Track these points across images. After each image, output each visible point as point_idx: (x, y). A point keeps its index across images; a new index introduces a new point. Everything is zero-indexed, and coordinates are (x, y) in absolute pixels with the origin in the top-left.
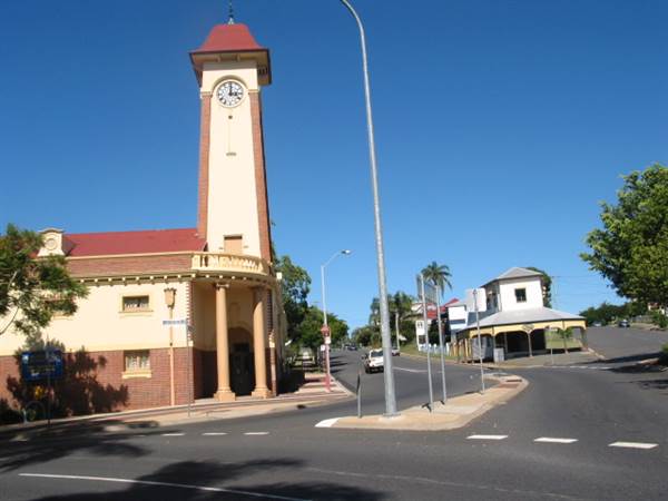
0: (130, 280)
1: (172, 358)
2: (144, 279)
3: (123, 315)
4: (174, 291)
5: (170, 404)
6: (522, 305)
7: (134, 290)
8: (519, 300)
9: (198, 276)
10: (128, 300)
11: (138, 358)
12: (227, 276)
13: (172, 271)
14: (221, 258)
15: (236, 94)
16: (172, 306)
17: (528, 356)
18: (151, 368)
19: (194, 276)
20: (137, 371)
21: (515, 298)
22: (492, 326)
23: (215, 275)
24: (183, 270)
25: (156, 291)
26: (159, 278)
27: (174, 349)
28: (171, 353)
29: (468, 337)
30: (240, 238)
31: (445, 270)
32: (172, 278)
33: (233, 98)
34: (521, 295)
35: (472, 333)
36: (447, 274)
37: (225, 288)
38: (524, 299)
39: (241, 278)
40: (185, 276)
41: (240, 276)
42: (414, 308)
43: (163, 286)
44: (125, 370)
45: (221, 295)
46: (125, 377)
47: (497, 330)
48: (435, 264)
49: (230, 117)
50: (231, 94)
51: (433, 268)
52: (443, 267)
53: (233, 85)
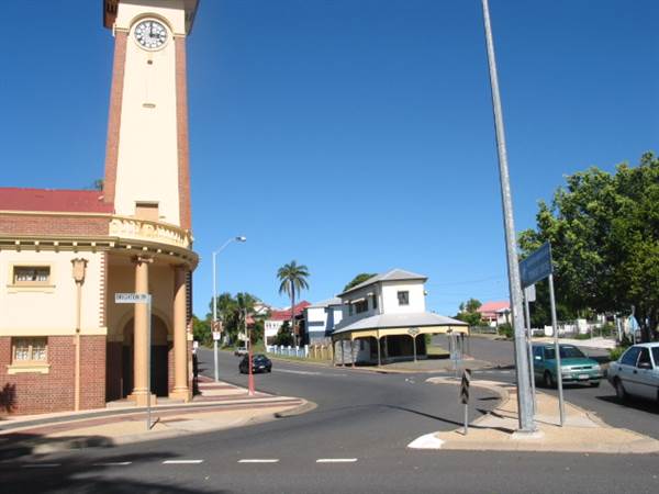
0: (27, 244)
1: (78, 347)
2: (46, 245)
3: (12, 289)
4: (85, 262)
5: (73, 409)
6: (404, 308)
7: (30, 258)
8: (401, 303)
9: (117, 246)
10: (20, 271)
11: (30, 347)
12: (153, 248)
13: (83, 236)
14: (146, 226)
15: (158, 36)
16: (81, 282)
17: (412, 360)
18: (49, 361)
19: (112, 244)
20: (27, 364)
21: (397, 301)
22: (377, 329)
23: (138, 246)
24: (99, 236)
25: (59, 261)
26: (66, 245)
27: (81, 336)
28: (77, 341)
29: (349, 339)
30: (156, 206)
31: (305, 271)
32: (84, 245)
33: (154, 40)
34: (403, 298)
35: (354, 335)
36: (304, 274)
37: (148, 263)
38: (407, 302)
39: (168, 253)
40: (101, 245)
41: (167, 250)
42: (257, 309)
43: (71, 255)
44: (11, 363)
45: (142, 272)
46: (11, 371)
47: (383, 333)
48: (293, 264)
49: (150, 62)
50: (151, 35)
51: (291, 268)
52: (301, 267)
53: (154, 25)
